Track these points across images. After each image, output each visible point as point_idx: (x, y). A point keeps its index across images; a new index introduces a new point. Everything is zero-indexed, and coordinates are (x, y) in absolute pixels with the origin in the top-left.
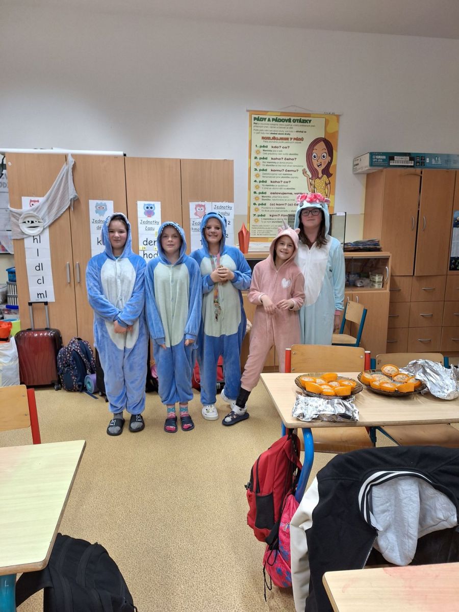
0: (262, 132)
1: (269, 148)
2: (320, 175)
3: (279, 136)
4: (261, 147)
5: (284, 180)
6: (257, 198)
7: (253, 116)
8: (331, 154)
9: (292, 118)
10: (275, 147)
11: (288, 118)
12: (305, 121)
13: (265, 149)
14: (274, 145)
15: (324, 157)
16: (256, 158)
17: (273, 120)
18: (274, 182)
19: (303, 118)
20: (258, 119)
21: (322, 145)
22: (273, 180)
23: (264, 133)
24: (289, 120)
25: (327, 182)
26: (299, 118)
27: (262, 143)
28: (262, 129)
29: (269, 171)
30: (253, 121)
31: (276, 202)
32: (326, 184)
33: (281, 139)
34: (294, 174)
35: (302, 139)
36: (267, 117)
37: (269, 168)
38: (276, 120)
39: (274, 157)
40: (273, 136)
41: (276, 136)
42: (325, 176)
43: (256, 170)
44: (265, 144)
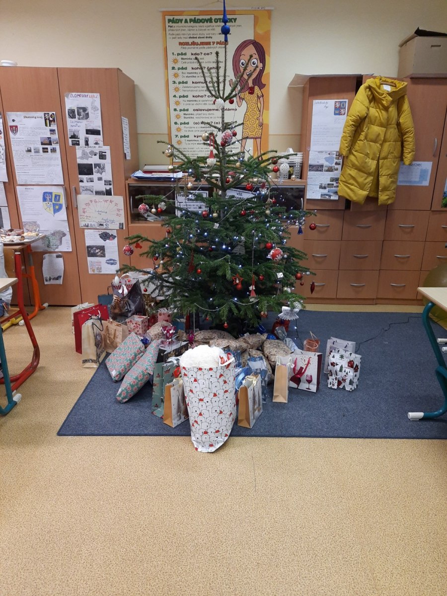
0: (179, 36)
1: (189, 55)
3: (199, 41)
4: (178, 54)
6: (178, 117)
7: (167, 18)
8: (262, 59)
9: (214, 17)
10: (196, 54)
11: (208, 17)
12: (230, 20)
13: (184, 57)
14: (194, 51)
15: (254, 64)
16: (173, 68)
17: (191, 20)
18: (196, 97)
20: (173, 21)
21: (251, 50)
22: (195, 94)
23: (181, 38)
24: (210, 20)
25: (260, 94)
26: (221, 17)
27: (180, 50)
28: (178, 32)
29: (190, 84)
31: (200, 120)
32: (258, 97)
33: (202, 43)
36: (184, 18)
37: (190, 80)
38: (194, 21)
39: (195, 66)
40: (190, 41)
41: (196, 40)
42: (256, 88)
43: (174, 82)
44: (184, 51)
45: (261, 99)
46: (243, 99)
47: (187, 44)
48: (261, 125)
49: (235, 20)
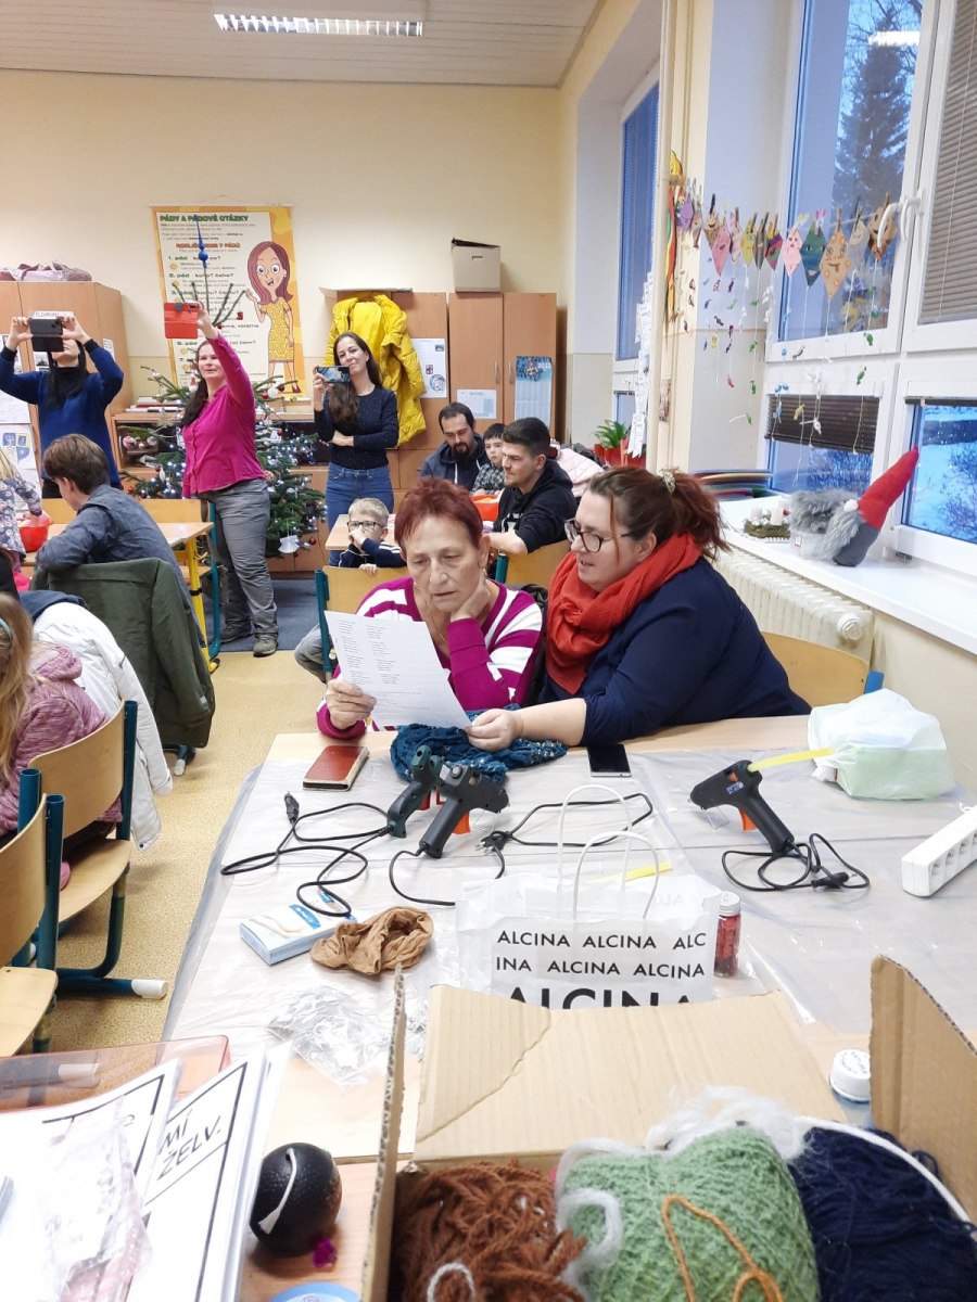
0: (176, 237)
1: (190, 261)
2: (274, 297)
4: (177, 258)
5: (218, 306)
7: (159, 214)
8: (286, 265)
9: (219, 214)
11: (213, 214)
12: (240, 218)
13: (185, 261)
15: (275, 270)
16: (171, 275)
17: (190, 218)
19: (234, 214)
20: (167, 218)
21: (270, 253)
23: (179, 239)
24: (215, 218)
25: (286, 307)
26: (228, 214)
27: (179, 253)
28: (176, 232)
30: (160, 222)
32: (285, 311)
35: (237, 246)
36: (180, 215)
38: (195, 218)
39: (199, 272)
40: (191, 242)
42: (281, 299)
43: (174, 293)
44: (184, 255)
45: (289, 313)
47: (187, 246)
48: (292, 345)
49: (246, 218)
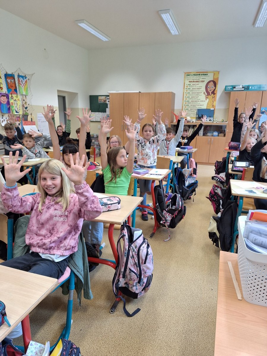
1: (191, 85)
2: (211, 94)
3: (195, 81)
4: (188, 85)
5: (196, 96)
6: (186, 103)
7: (186, 74)
8: (215, 86)
9: (201, 74)
10: (194, 85)
11: (199, 74)
12: (206, 74)
14: (193, 84)
15: (212, 87)
16: (186, 89)
17: (193, 75)
18: (193, 97)
20: (188, 75)
21: (212, 83)
22: (192, 96)
23: (190, 80)
26: (203, 74)
27: (189, 83)
28: (189, 78)
29: (191, 93)
31: (193, 104)
32: (213, 97)
33: (196, 81)
34: (200, 94)
35: (204, 81)
36: (191, 74)
37: (191, 92)
38: (195, 75)
39: (193, 88)
40: (193, 81)
41: (194, 81)
43: (186, 93)
46: (208, 98)
48: (213, 106)
